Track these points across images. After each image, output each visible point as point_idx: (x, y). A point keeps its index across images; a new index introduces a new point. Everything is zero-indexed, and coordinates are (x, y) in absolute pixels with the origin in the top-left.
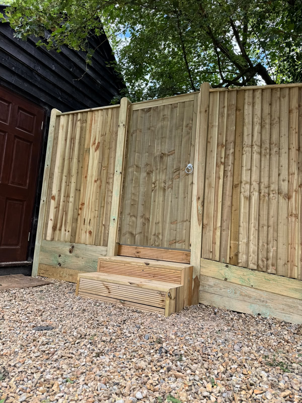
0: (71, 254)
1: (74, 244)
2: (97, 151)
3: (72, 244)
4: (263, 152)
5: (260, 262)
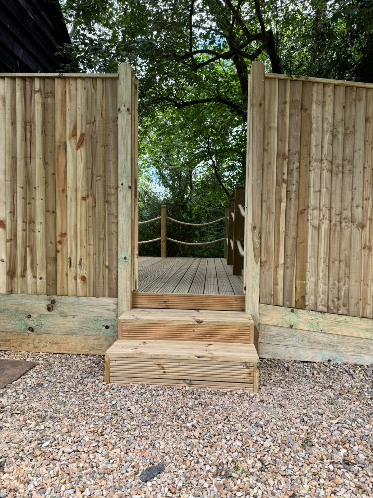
0: (51, 313)
1: (55, 297)
2: (81, 148)
3: (51, 298)
4: (335, 169)
5: (330, 303)
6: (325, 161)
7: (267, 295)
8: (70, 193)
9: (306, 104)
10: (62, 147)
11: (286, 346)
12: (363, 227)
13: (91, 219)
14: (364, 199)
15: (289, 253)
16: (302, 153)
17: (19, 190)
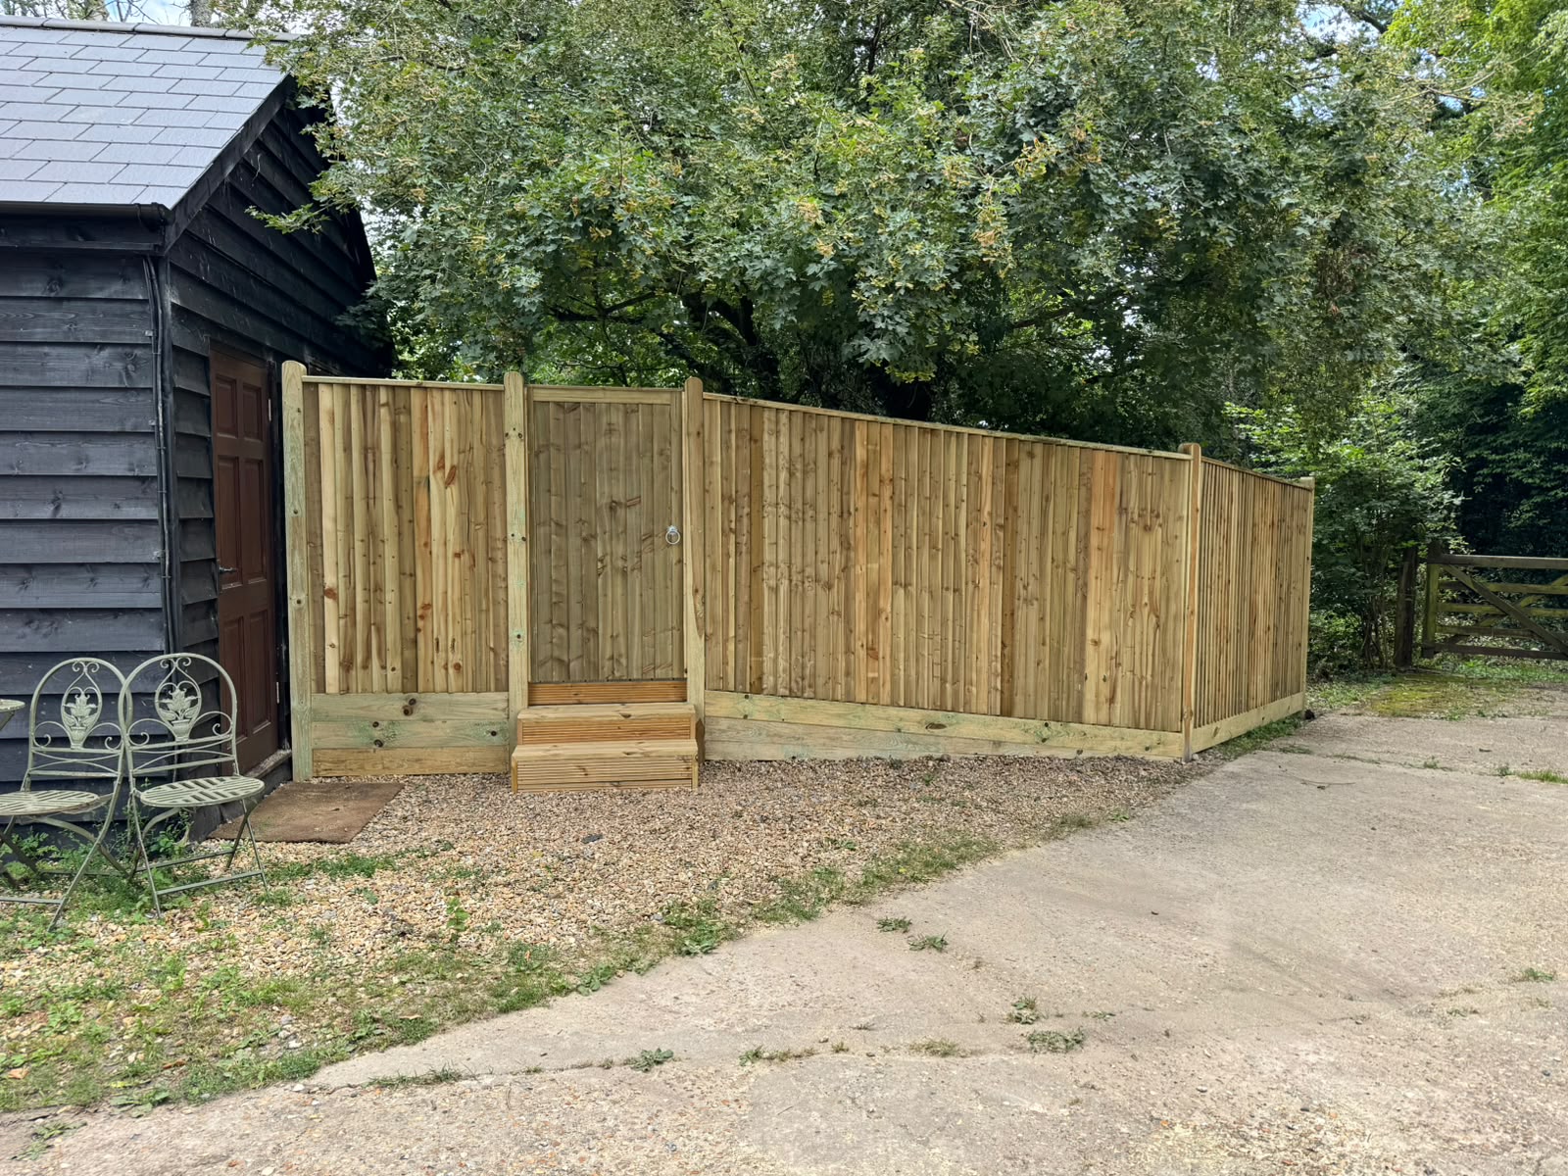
0: (411, 718)
1: (414, 695)
2: (452, 486)
3: (409, 696)
4: (793, 516)
5: (793, 685)
6: (781, 505)
7: (715, 678)
8: (436, 548)
9: (756, 433)
10: (422, 484)
11: (740, 742)
12: (829, 586)
13: (468, 583)
14: (831, 552)
15: (741, 622)
16: (752, 495)
17: (358, 545)
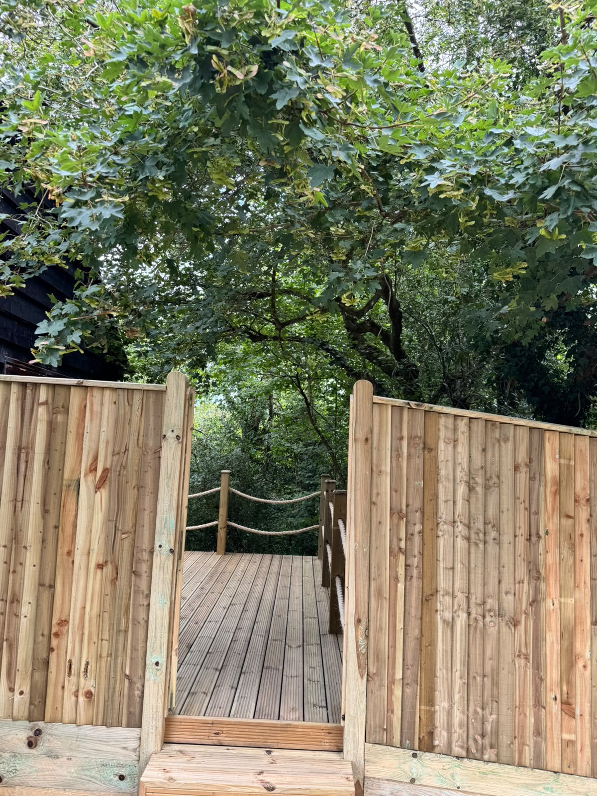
0: (33, 751)
1: (41, 724)
2: (102, 490)
3: (35, 725)
4: (473, 536)
5: (471, 742)
6: (459, 524)
7: (378, 730)
8: (79, 557)
9: (429, 441)
10: (72, 488)
12: (516, 624)
13: (108, 598)
14: (517, 582)
15: (409, 661)
16: (425, 511)
